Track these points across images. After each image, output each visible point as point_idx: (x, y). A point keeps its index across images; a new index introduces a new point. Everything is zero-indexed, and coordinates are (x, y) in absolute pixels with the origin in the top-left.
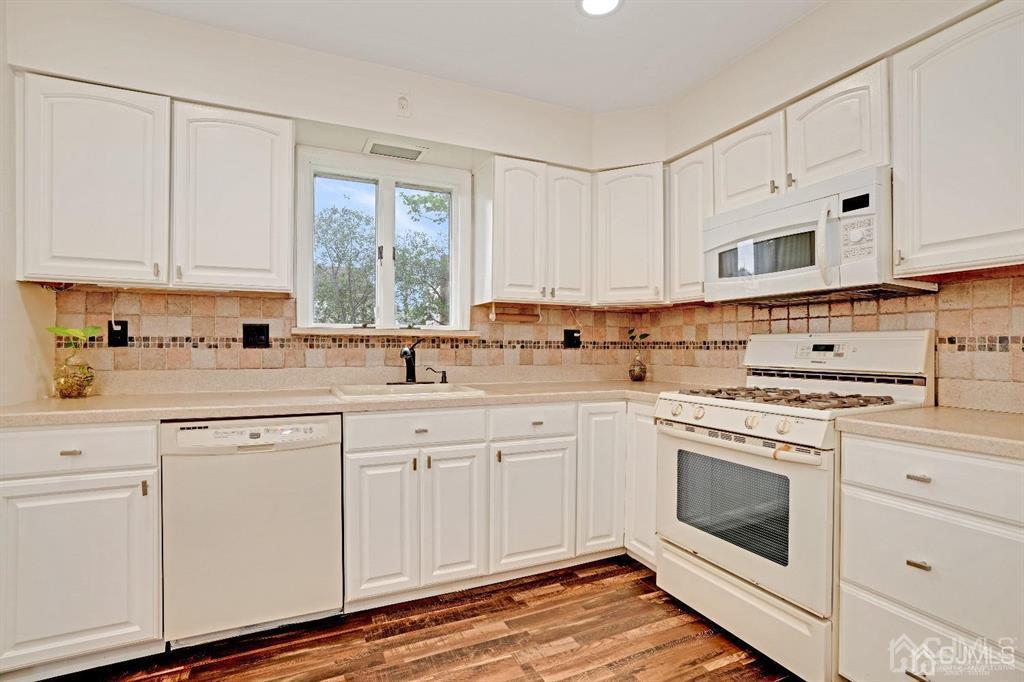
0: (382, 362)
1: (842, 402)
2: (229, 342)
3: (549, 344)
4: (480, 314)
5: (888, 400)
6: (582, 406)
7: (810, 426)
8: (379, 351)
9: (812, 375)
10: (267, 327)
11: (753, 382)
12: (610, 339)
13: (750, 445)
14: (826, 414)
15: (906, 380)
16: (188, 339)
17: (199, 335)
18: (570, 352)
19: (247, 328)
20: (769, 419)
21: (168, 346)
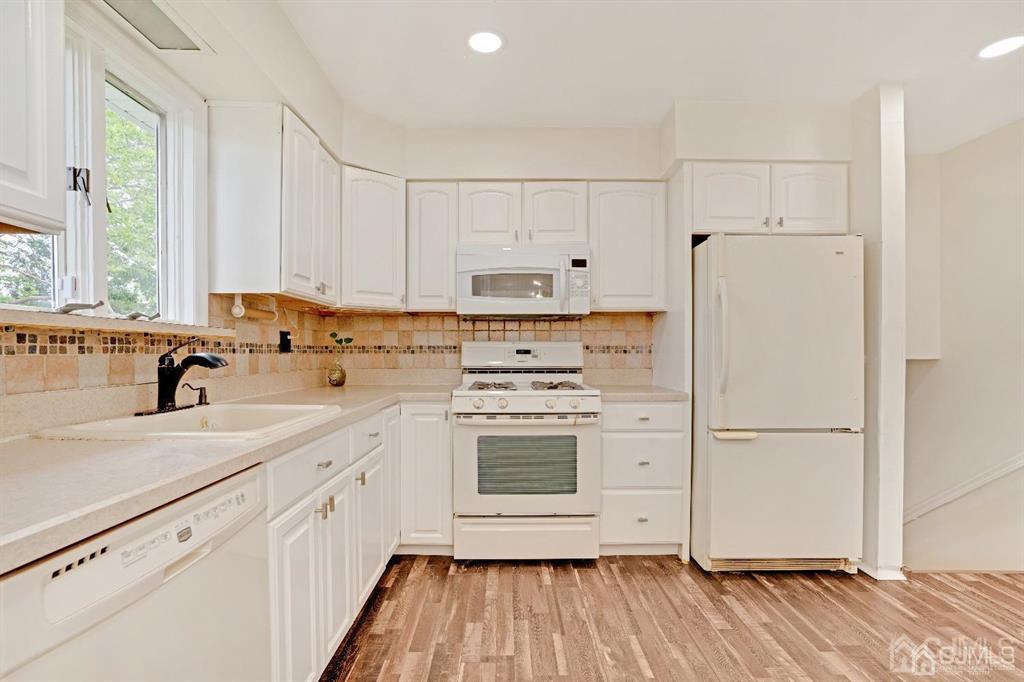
0: (104, 380)
3: (269, 346)
8: (99, 360)
9: (518, 371)
13: (550, 420)
15: (572, 371)
18: (283, 356)
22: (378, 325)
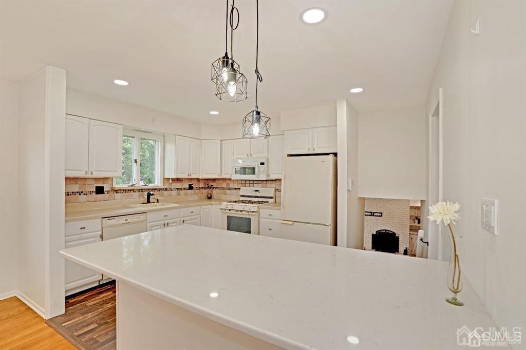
0: (138, 197)
1: (259, 202)
2: (91, 193)
3: (184, 189)
4: (166, 181)
5: (267, 202)
6: (201, 207)
7: (254, 207)
8: (137, 193)
9: (255, 197)
10: (103, 187)
11: (242, 199)
12: (201, 186)
13: (243, 213)
14: (257, 205)
15: (271, 198)
16: (77, 192)
17: (81, 191)
18: (190, 191)
19: (97, 188)
20: (248, 207)
21: (71, 195)
22: (221, 182)
